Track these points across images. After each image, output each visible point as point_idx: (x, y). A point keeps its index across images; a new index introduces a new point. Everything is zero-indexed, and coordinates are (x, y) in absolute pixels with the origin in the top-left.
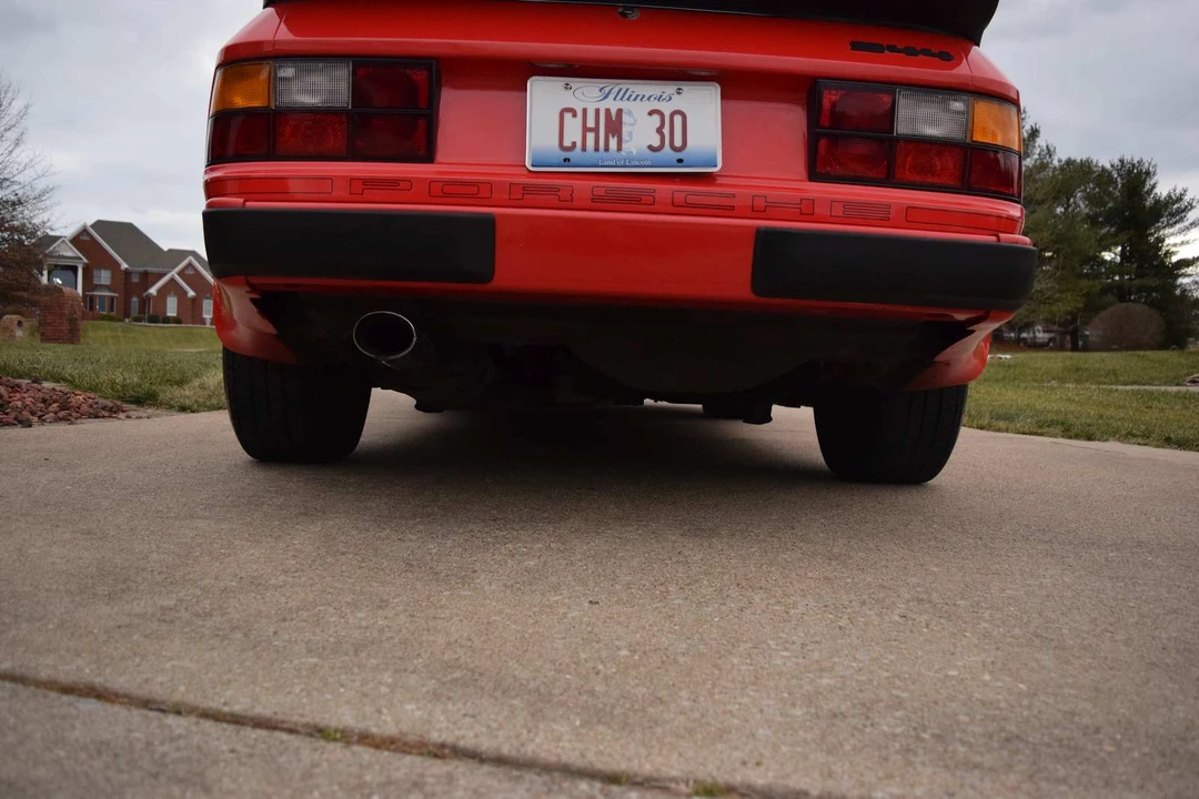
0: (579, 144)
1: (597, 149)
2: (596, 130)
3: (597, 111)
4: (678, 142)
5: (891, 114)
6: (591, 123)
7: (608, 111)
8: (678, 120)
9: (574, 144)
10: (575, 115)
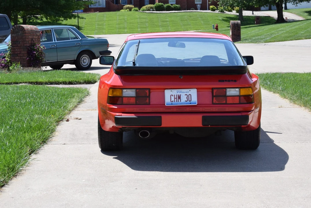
0: (174, 101)
1: (177, 101)
2: (176, 98)
3: (177, 95)
4: (190, 100)
5: (226, 92)
6: (176, 97)
7: (178, 95)
8: (190, 96)
9: (173, 101)
10: (173, 96)
